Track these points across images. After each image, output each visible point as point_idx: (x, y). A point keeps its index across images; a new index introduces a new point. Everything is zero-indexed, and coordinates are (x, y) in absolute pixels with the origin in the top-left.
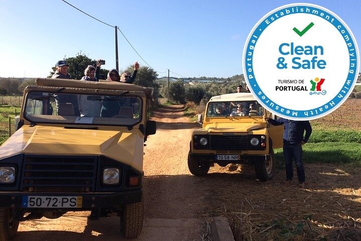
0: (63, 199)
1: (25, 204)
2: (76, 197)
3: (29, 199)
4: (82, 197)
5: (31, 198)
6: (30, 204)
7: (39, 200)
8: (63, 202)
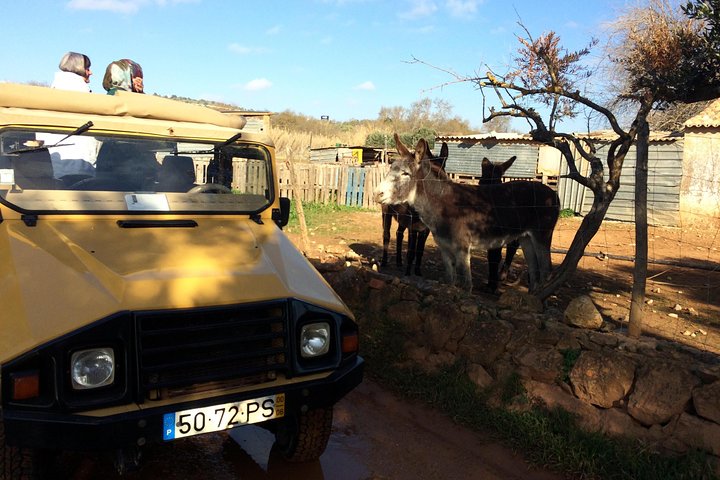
0: (249, 405)
1: (169, 432)
2: (274, 397)
3: (177, 420)
4: (283, 395)
5: (181, 417)
6: (181, 431)
7: (200, 417)
8: (249, 412)
